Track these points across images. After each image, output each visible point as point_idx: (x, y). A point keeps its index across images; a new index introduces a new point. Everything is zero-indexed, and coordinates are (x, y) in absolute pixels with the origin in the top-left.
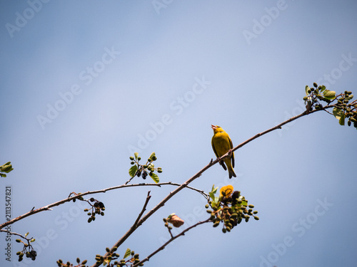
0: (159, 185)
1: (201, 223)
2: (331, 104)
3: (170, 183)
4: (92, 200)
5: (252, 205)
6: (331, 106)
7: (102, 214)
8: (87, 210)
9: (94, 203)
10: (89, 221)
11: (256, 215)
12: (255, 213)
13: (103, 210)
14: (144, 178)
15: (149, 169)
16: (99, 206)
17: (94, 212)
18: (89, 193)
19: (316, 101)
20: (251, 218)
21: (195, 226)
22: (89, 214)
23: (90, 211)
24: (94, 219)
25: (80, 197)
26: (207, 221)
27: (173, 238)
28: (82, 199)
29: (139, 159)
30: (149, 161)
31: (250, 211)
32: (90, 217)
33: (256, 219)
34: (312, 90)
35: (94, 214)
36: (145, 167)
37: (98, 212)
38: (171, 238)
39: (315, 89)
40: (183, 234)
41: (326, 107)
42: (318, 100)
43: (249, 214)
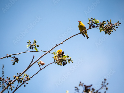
0: (38, 52)
1: (51, 64)
2: (98, 25)
3: (42, 51)
4: (14, 57)
5: (71, 58)
6: (98, 26)
7: (18, 62)
8: (12, 61)
9: (15, 58)
10: (13, 64)
11: (72, 61)
12: (72, 60)
13: (18, 61)
14: (32, 49)
15: (34, 46)
16: (17, 59)
17: (15, 61)
18: (13, 55)
19: (92, 24)
20: (70, 62)
21: (49, 65)
22: (13, 62)
23: (13, 61)
24: (15, 64)
25: (10, 56)
26: (53, 63)
27: (41, 70)
28: (10, 57)
29: (31, 42)
30: (34, 43)
31: (70, 59)
32: (13, 63)
33: (72, 62)
34: (91, 20)
35: (15, 62)
36: (33, 45)
37: (16, 61)
38: (40, 69)
39: (92, 20)
40: (44, 68)
41: (97, 26)
42: (93, 24)
43: (70, 60)
